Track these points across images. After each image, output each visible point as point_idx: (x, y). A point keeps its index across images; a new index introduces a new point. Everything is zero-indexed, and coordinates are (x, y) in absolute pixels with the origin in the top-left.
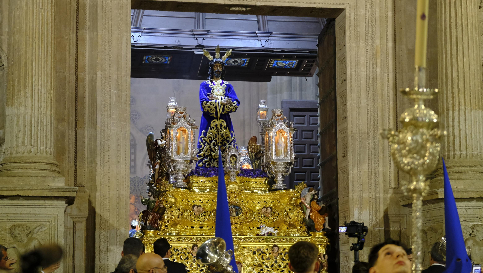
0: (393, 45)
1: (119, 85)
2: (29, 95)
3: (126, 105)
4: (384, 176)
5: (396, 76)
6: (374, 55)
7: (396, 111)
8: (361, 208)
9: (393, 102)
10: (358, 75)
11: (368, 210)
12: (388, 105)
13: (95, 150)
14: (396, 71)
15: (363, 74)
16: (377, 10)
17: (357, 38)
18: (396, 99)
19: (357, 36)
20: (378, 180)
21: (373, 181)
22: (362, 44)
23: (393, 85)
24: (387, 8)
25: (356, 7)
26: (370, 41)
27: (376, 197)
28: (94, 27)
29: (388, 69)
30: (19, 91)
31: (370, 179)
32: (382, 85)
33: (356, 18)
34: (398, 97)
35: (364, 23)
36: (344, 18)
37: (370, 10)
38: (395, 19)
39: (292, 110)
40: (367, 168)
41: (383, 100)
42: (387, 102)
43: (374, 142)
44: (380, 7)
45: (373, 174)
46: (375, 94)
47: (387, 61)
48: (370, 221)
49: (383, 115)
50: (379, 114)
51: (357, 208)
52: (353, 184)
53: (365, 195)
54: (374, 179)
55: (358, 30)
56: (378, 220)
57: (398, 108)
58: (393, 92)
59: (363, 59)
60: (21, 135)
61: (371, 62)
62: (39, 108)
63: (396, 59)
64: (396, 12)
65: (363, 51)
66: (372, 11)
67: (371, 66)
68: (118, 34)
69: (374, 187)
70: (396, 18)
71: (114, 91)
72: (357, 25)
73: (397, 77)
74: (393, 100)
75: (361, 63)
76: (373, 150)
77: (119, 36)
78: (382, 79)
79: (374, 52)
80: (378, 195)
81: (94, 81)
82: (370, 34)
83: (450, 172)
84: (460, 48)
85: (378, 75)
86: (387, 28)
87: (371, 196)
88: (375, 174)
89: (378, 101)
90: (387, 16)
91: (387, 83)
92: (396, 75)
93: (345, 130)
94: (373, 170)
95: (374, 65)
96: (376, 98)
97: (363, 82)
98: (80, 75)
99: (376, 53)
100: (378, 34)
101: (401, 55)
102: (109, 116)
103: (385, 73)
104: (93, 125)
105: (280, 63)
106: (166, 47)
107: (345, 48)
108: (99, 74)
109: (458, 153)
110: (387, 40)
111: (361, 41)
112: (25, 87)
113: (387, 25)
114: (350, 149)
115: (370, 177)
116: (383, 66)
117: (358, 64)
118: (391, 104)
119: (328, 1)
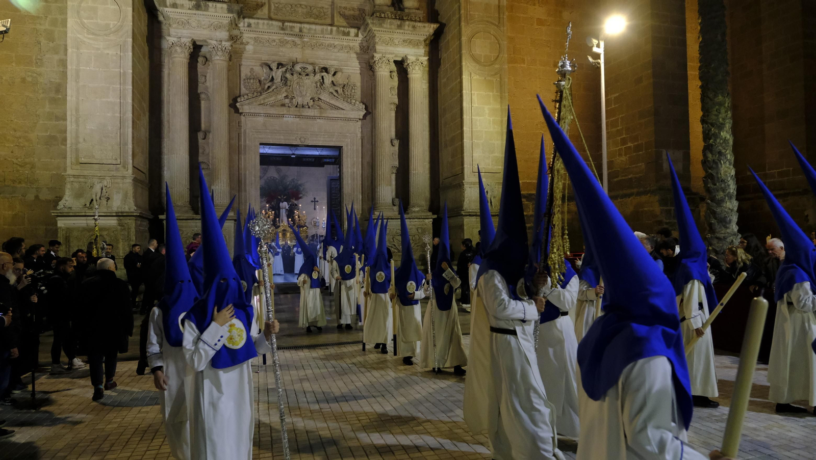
0: (361, 160)
2: (219, 181)
4: (357, 209)
5: (362, 172)
6: (354, 164)
10: (348, 171)
13: (246, 200)
14: (362, 170)
15: (350, 171)
16: (355, 147)
17: (347, 157)
22: (349, 160)
23: (361, 175)
24: (359, 146)
25: (347, 145)
26: (352, 159)
28: (245, 154)
29: (359, 169)
30: (216, 180)
32: (357, 175)
33: (347, 150)
34: (363, 180)
35: (350, 152)
36: (343, 150)
37: (352, 147)
39: (331, 180)
41: (357, 181)
44: (357, 146)
46: (354, 179)
47: (359, 166)
49: (357, 186)
50: (355, 187)
55: (348, 155)
58: (361, 178)
59: (349, 165)
60: (217, 197)
62: (224, 186)
63: (362, 165)
64: (363, 148)
65: (350, 162)
70: (363, 150)
71: (253, 178)
72: (348, 153)
74: (361, 180)
78: (357, 172)
81: (245, 174)
82: (352, 156)
84: (382, 163)
85: (355, 171)
86: (359, 153)
89: (355, 181)
90: (359, 149)
91: (359, 174)
93: (343, 192)
95: (354, 168)
97: (350, 174)
98: (240, 172)
100: (355, 156)
101: (364, 163)
102: (252, 188)
104: (245, 191)
105: (328, 160)
106: (279, 154)
108: (247, 172)
109: (381, 202)
110: (359, 158)
112: (218, 178)
114: (344, 199)
116: (357, 168)
117: (348, 167)
118: (360, 182)
119: (336, 143)
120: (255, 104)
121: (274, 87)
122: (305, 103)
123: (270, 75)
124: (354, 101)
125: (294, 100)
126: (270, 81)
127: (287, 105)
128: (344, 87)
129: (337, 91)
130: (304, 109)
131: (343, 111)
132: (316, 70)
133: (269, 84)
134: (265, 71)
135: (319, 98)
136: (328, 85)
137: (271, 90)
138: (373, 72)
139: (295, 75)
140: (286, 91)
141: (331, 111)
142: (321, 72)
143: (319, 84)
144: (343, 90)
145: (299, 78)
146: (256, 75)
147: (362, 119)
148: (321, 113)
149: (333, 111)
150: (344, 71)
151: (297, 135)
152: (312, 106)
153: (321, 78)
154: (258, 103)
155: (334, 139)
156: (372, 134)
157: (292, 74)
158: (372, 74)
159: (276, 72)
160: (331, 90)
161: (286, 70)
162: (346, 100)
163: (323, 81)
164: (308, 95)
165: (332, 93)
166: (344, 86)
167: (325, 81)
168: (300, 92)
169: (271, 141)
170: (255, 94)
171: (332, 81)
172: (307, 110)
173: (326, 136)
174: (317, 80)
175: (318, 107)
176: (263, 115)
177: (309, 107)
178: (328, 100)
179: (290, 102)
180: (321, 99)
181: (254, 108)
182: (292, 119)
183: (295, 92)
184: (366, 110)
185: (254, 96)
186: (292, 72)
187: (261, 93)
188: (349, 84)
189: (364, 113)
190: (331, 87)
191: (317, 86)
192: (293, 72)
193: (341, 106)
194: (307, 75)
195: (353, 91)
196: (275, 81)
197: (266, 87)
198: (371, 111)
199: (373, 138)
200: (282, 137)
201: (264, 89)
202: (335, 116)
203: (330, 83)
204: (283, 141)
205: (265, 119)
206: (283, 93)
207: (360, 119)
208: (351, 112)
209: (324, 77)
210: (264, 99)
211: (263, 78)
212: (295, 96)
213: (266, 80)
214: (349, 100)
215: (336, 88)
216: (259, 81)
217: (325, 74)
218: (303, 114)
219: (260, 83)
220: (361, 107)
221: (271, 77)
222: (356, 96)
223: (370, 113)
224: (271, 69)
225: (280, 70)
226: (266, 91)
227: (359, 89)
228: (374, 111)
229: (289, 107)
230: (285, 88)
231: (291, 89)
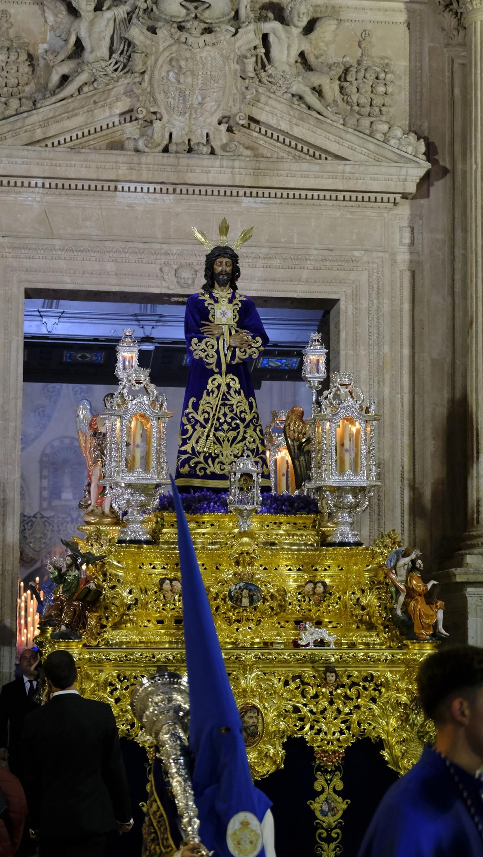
0: (410, 352)
1: (5, 412)
3: (16, 440)
5: (414, 399)
6: (381, 368)
7: (414, 450)
9: (409, 436)
12: (402, 441)
14: (414, 391)
16: (387, 301)
17: (355, 342)
18: (414, 432)
19: (357, 340)
22: (363, 352)
23: (409, 412)
24: (402, 298)
25: (355, 296)
26: (375, 347)
29: (402, 387)
32: (393, 411)
33: (356, 313)
34: (416, 430)
35: (367, 321)
36: (339, 313)
37: (375, 301)
38: (413, 314)
40: (368, 534)
41: (394, 435)
42: (399, 437)
43: (379, 496)
44: (392, 297)
47: (401, 376)
49: (394, 456)
50: (388, 454)
55: (358, 331)
57: (417, 446)
58: (410, 421)
59: (364, 374)
61: (376, 378)
63: (414, 372)
64: (416, 304)
65: (365, 362)
66: (379, 303)
67: (376, 384)
68: (5, 339)
70: (416, 312)
72: (356, 324)
73: (416, 400)
74: (409, 433)
75: (362, 379)
76: (376, 508)
77: (6, 341)
78: (392, 402)
79: (381, 363)
82: (375, 337)
83: (478, 544)
85: (385, 398)
86: (401, 327)
89: (386, 435)
90: (401, 310)
91: (400, 408)
92: (414, 396)
95: (381, 382)
96: (382, 430)
99: (383, 365)
100: (388, 337)
101: (422, 367)
103: (398, 393)
106: (96, 340)
107: (339, 357)
110: (402, 345)
111: (362, 348)
113: (401, 323)
116: (394, 384)
118: (406, 440)
119: (314, 288)
120: (9, 141)
121: (83, 77)
122: (199, 137)
123: (69, 33)
124: (385, 127)
125: (157, 125)
126: (70, 57)
127: (130, 145)
128: (343, 77)
129: (318, 91)
130: (193, 160)
131: (340, 166)
132: (243, 13)
133: (65, 69)
134: (51, 18)
135: (251, 119)
136: (287, 68)
137: (71, 88)
138: (459, 16)
139: (163, 33)
140: (129, 93)
141: (294, 166)
142: (266, 19)
143: (250, 63)
144: (341, 88)
145: (178, 41)
146: (18, 37)
147: (414, 197)
148: (257, 171)
149: (305, 166)
150: (343, 16)
151: (163, 259)
152: (224, 147)
153: (258, 42)
154: (25, 137)
155: (305, 274)
156: (453, 253)
157: (153, 30)
158: (454, 22)
159: (92, 23)
160: (298, 87)
161: (130, 15)
162: (352, 121)
163: (267, 54)
164: (210, 105)
165: (301, 98)
166: (346, 71)
167: (275, 52)
168: (182, 93)
169: (68, 279)
170: (14, 104)
171: (302, 55)
172: (208, 161)
173: (276, 262)
174: (244, 49)
175: (248, 152)
176: (40, 182)
177: (213, 152)
178: (284, 126)
179: (142, 135)
180: (257, 122)
181: (9, 156)
182: (149, 199)
183: (160, 97)
184: (428, 160)
185: (7, 113)
186: (150, 23)
187: (34, 103)
188: (365, 63)
189: (422, 172)
190: (298, 74)
191: (244, 71)
192: (157, 20)
193: (333, 148)
194: (208, 30)
195: (381, 89)
196: (87, 56)
197: (55, 78)
198: (448, 166)
199: (458, 266)
200: (110, 266)
201: (46, 87)
202: (311, 183)
203: (292, 61)
204: (113, 281)
205: (49, 198)
206: (118, 99)
207: (405, 196)
208: (371, 169)
209: (272, 38)
210: (45, 123)
211: (42, 48)
212: (163, 112)
213: (56, 53)
214: (366, 122)
215: (316, 79)
216: (30, 57)
217: (277, 25)
218: (191, 178)
219: (32, 65)
220: (410, 149)
221: (73, 40)
222: (392, 110)
223: (445, 172)
224: (74, 12)
225: (108, 15)
226: (53, 93)
227: (404, 82)
228: (459, 166)
229: (137, 151)
230: (125, 81)
231: (145, 84)
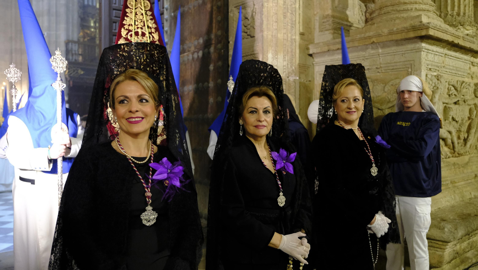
8: (276, 51)
11: (282, 54)
20: (294, 19)
21: (288, 20)
27: (292, 39)
31: (285, 17)
40: (283, 2)
45: (290, 11)
48: (284, 69)
51: (271, 51)
52: (268, 20)
53: (280, 36)
54: (290, 18)
56: (294, 68)
69: (290, 28)
80: (294, 37)
87: (286, 38)
88: (292, 11)
94: (289, 7)
115: (285, 14)
